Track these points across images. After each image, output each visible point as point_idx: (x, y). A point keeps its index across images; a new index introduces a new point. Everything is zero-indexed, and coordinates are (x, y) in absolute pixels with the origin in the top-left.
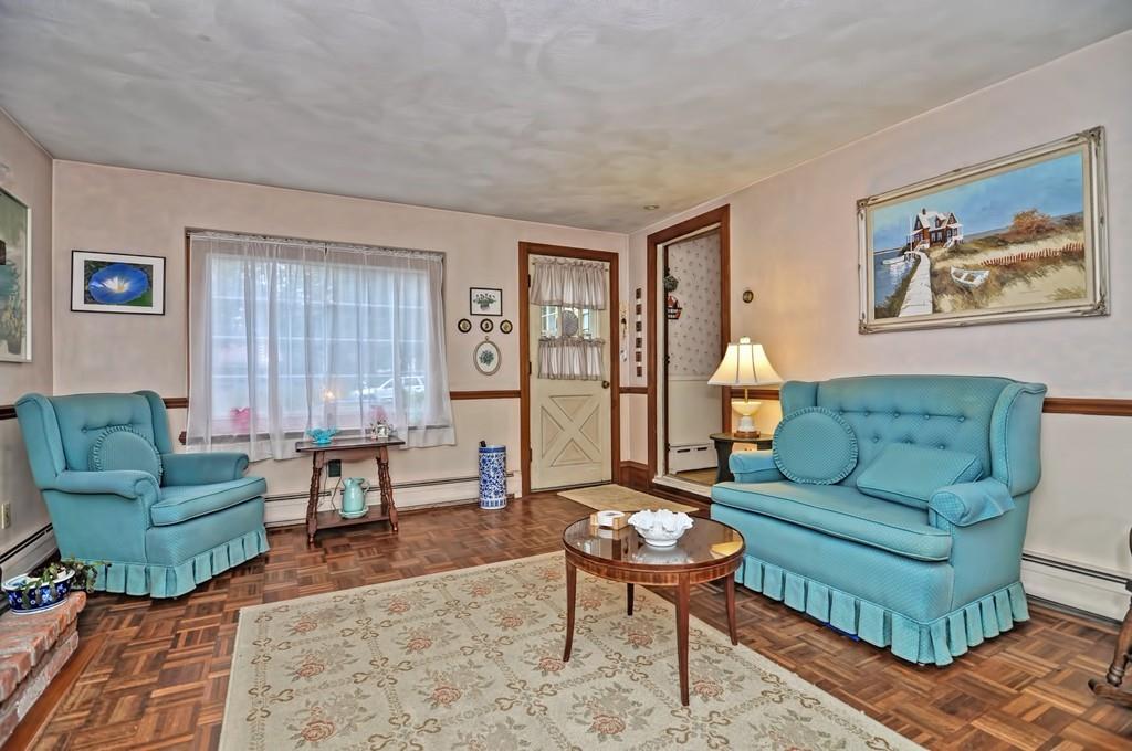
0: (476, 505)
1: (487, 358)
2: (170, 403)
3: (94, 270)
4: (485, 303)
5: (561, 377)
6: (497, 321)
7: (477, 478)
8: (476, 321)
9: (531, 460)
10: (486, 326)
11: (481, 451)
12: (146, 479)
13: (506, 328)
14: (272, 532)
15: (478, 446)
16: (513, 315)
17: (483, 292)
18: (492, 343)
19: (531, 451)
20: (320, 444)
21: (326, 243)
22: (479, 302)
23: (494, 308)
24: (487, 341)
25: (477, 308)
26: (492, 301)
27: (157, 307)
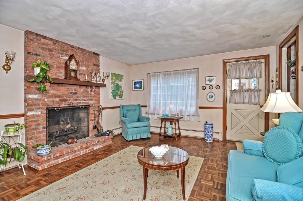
0: (203, 139)
1: (211, 97)
2: (142, 106)
3: (135, 83)
4: (210, 81)
5: (238, 103)
6: (214, 86)
7: (204, 132)
8: (207, 87)
9: (226, 130)
10: (211, 87)
11: (205, 124)
12: (127, 120)
13: (218, 88)
14: (151, 133)
15: (205, 122)
16: (220, 83)
17: (210, 78)
18: (212, 92)
19: (226, 127)
20: (165, 117)
21: (171, 71)
22: (209, 81)
23: (214, 82)
24: (211, 92)
25: (208, 83)
26: (213, 80)
27: (143, 89)
